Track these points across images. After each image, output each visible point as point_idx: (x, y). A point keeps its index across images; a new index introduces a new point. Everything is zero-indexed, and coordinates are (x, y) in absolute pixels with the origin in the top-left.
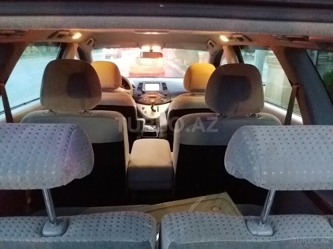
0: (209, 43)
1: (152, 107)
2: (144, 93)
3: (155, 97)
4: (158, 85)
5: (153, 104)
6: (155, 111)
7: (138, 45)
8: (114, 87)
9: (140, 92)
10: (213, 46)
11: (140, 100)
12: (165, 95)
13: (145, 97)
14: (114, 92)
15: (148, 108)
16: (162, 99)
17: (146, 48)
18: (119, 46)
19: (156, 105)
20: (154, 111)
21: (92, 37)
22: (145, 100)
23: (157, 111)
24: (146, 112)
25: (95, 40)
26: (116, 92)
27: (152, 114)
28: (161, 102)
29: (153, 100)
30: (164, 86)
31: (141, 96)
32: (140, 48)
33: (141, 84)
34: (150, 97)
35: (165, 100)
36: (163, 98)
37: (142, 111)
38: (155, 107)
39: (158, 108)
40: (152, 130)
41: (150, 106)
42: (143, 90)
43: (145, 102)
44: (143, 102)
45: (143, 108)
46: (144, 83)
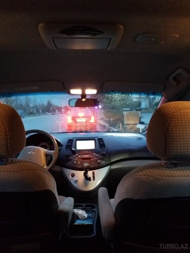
1: (85, 174)
2: (74, 152)
3: (90, 159)
4: (93, 141)
5: (86, 170)
6: (89, 179)
9: (68, 152)
11: (69, 164)
12: (102, 155)
13: (76, 159)
15: (80, 175)
16: (99, 161)
19: (90, 170)
20: (87, 179)
22: (75, 163)
23: (92, 179)
24: (76, 181)
27: (86, 185)
28: (96, 165)
29: (86, 165)
30: (100, 142)
31: (70, 158)
34: (83, 159)
35: (103, 162)
36: (100, 159)
38: (90, 173)
39: (94, 174)
40: (85, 219)
41: (83, 172)
42: (73, 149)
43: (75, 166)
44: (72, 165)
45: (73, 175)
46: (75, 139)
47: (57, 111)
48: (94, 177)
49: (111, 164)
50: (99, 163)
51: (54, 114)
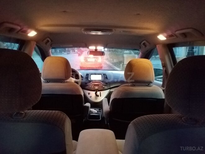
0: (143, 43)
1: (96, 93)
2: (90, 81)
3: (98, 85)
4: (101, 75)
5: (96, 91)
6: (98, 96)
7: (86, 46)
8: (64, 78)
9: (87, 81)
10: (146, 46)
11: (87, 87)
12: (106, 83)
13: (91, 85)
14: (64, 82)
15: (93, 94)
17: (92, 48)
18: (72, 46)
19: (99, 91)
20: (97, 96)
21: (48, 37)
22: (90, 87)
23: (99, 96)
24: (91, 97)
25: (52, 41)
26: (66, 82)
27: (96, 99)
28: (102, 89)
29: (96, 88)
30: (105, 76)
31: (87, 84)
32: (88, 48)
33: (87, 75)
34: (95, 85)
35: (106, 87)
36: (104, 86)
37: (88, 96)
38: (98, 93)
39: (100, 93)
40: (96, 113)
41: (94, 92)
42: (89, 79)
43: (90, 89)
44: (89, 88)
45: (89, 94)
46: (90, 74)
47: (71, 51)
48: (100, 95)
49: (110, 88)
50: (103, 88)
51: (69, 54)
